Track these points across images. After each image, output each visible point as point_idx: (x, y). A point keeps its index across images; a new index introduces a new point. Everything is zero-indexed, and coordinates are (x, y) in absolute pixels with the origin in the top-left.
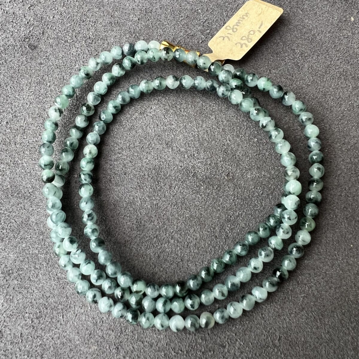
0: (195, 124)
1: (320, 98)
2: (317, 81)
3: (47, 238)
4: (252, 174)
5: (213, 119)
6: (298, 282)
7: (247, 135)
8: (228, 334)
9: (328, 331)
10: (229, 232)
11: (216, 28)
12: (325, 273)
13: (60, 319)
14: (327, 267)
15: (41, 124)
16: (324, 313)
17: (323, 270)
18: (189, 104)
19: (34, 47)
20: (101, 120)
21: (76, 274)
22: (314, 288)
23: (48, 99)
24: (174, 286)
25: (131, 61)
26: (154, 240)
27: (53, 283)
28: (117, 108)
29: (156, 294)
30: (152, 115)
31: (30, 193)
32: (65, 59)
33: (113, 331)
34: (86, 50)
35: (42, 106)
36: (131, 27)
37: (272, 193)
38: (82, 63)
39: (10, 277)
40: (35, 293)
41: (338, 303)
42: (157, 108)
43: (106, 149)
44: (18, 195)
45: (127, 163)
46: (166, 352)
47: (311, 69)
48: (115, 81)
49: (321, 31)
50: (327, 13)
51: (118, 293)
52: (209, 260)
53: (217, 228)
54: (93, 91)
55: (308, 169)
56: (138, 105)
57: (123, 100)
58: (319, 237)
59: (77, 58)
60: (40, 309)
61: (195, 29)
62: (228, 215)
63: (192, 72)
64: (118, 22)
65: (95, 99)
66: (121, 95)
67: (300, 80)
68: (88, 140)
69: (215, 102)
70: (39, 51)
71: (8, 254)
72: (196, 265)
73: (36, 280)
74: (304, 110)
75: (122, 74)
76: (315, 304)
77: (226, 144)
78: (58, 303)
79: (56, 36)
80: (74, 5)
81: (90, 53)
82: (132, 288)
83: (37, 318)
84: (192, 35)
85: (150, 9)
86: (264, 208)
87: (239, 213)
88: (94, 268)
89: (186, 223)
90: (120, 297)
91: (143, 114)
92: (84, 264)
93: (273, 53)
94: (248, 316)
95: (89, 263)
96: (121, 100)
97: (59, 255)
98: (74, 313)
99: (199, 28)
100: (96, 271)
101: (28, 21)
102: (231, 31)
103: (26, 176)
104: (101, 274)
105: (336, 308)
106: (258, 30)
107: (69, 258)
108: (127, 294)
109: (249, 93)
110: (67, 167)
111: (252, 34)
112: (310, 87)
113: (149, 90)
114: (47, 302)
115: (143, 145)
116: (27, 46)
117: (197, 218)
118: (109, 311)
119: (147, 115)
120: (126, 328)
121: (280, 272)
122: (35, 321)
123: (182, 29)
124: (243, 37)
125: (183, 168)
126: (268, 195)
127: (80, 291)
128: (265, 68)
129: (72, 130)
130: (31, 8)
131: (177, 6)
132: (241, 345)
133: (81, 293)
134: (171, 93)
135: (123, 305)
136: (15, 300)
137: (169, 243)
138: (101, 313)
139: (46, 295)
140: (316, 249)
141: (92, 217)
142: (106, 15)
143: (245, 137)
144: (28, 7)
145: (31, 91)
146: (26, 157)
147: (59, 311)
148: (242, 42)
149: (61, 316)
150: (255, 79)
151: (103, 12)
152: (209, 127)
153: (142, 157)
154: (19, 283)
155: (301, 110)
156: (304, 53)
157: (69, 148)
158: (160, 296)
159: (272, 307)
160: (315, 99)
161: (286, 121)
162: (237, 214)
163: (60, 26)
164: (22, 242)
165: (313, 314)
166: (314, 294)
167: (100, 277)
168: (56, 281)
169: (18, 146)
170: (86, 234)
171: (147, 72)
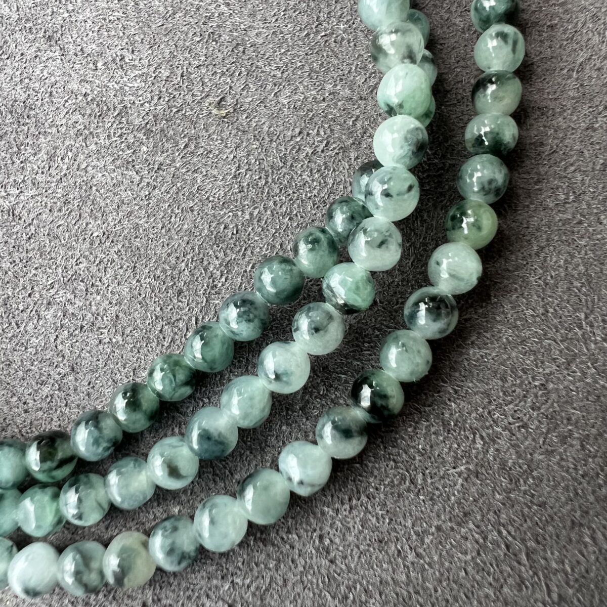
4: (294, 92)
6: (445, 424)
9: (560, 596)
14: (550, 367)
16: (543, 529)
17: (534, 379)
22: (503, 443)
41: (594, 492)
62: (219, 223)
76: (509, 498)
94: (273, 545)
105: (587, 513)
121: (371, 386)
125: (90, 98)
159: (355, 512)
165: (505, 533)
166: (503, 464)
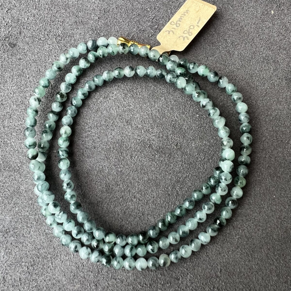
0: (149, 105)
1: (248, 79)
2: (245, 65)
3: (35, 202)
4: (195, 143)
5: (163, 100)
6: (234, 227)
7: (191, 112)
8: (181, 269)
9: (257, 263)
10: (179, 190)
11: (162, 23)
12: (254, 218)
13: (50, 265)
14: (256, 214)
15: (24, 110)
16: (254, 249)
17: (252, 217)
18: (143, 89)
19: (13, 45)
20: (73, 105)
21: (60, 231)
22: (246, 231)
23: (28, 89)
24: (137, 236)
25: (94, 55)
26: (121, 200)
27: (42, 237)
28: (85, 95)
29: (124, 243)
30: (114, 99)
31: (18, 167)
32: (40, 55)
33: (92, 272)
34: (57, 46)
35: (24, 95)
36: (93, 25)
37: (212, 158)
38: (54, 57)
39: (8, 235)
40: (29, 246)
41: (264, 241)
42: (118, 93)
43: (78, 128)
44: (9, 169)
45: (96, 139)
46: (134, 286)
47: (240, 55)
48: (82, 72)
49: (248, 23)
50: (252, 8)
51: (94, 243)
52: (164, 213)
53: (169, 188)
54: (65, 81)
55: (240, 138)
56: (102, 91)
57: (90, 87)
58: (249, 191)
59: (50, 53)
60: (33, 259)
61: (145, 25)
62: (178, 177)
63: (144, 61)
64: (81, 21)
65: (67, 88)
66: (88, 84)
67: (232, 65)
68: (63, 122)
69: (164, 86)
70: (18, 49)
71: (5, 217)
72: (154, 217)
73: (29, 236)
74: (235, 91)
75: (87, 66)
76: (247, 243)
77: (174, 120)
78: (48, 253)
79: (31, 35)
80: (44, 7)
81: (61, 49)
82: (105, 240)
83: (32, 266)
84: (143, 30)
85: (108, 9)
86: (206, 170)
87: (186, 175)
88: (74, 225)
89: (145, 185)
90: (95, 247)
91: (107, 98)
92: (66, 223)
93: (209, 43)
94: (196, 255)
95: (70, 222)
96: (88, 87)
97: (46, 216)
98: (61, 260)
99: (149, 24)
100: (76, 228)
101: (7, 23)
102: (175, 26)
103: (15, 153)
104: (80, 229)
105: (263, 246)
106: (197, 25)
107: (53, 218)
108: (101, 244)
109: (191, 79)
110: (47, 145)
111: (192, 29)
112: (240, 70)
113: (111, 79)
114: (39, 253)
115: (108, 124)
116: (8, 45)
117: (154, 180)
118: (88, 258)
119: (110, 99)
120: (102, 269)
121: (219, 220)
122: (30, 268)
123: (134, 26)
124: (185, 31)
125: (141, 141)
126: (209, 159)
127: (64, 244)
128: (203, 56)
129: (49, 115)
130: (9, 11)
131: (130, 5)
132: (191, 277)
133: (65, 245)
134: (129, 80)
135: (99, 252)
136: (13, 253)
137: (132, 201)
138: (82, 259)
139: (37, 248)
140: (247, 200)
141: (70, 185)
142: (71, 15)
143: (189, 114)
144: (6, 10)
145: (13, 82)
146: (13, 138)
147: (48, 259)
148: (185, 35)
149: (50, 263)
150: (196, 67)
151: (69, 13)
152: (160, 107)
153: (107, 133)
154: (15, 239)
155: (233, 91)
156: (234, 42)
157: (48, 130)
158: (127, 244)
159: (214, 247)
160: (244, 80)
161: (221, 99)
162: (185, 176)
163: (34, 27)
164: (15, 207)
165: (246, 250)
166: (246, 235)
167: (79, 232)
168: (44, 236)
169: (6, 129)
170: (66, 199)
171: (108, 63)
